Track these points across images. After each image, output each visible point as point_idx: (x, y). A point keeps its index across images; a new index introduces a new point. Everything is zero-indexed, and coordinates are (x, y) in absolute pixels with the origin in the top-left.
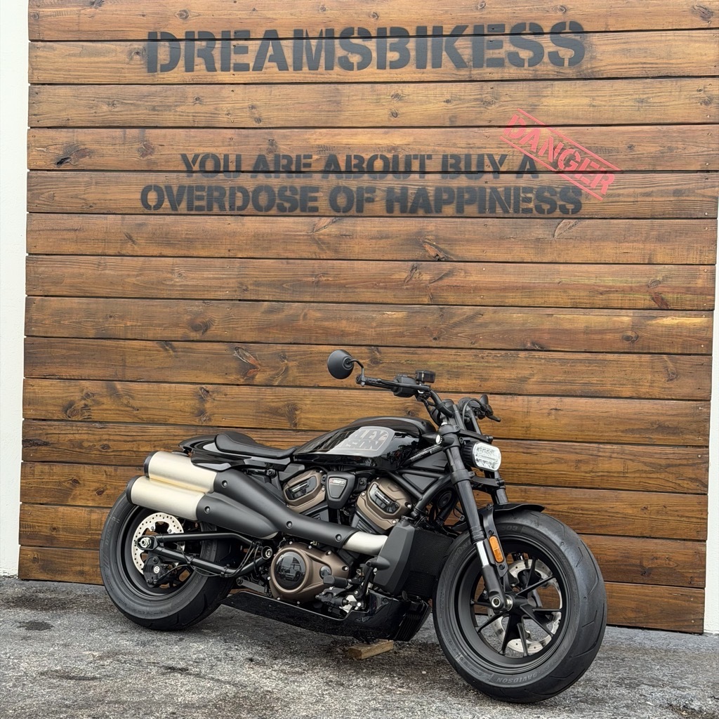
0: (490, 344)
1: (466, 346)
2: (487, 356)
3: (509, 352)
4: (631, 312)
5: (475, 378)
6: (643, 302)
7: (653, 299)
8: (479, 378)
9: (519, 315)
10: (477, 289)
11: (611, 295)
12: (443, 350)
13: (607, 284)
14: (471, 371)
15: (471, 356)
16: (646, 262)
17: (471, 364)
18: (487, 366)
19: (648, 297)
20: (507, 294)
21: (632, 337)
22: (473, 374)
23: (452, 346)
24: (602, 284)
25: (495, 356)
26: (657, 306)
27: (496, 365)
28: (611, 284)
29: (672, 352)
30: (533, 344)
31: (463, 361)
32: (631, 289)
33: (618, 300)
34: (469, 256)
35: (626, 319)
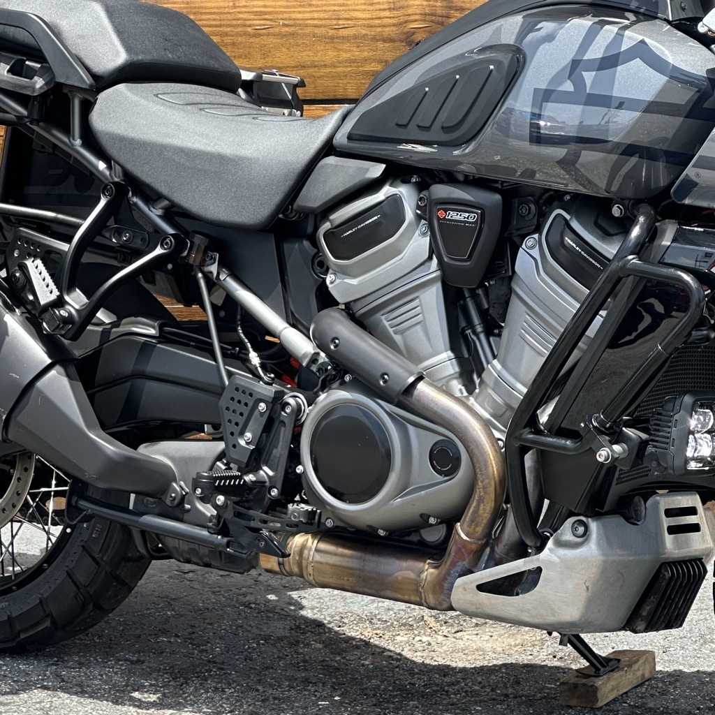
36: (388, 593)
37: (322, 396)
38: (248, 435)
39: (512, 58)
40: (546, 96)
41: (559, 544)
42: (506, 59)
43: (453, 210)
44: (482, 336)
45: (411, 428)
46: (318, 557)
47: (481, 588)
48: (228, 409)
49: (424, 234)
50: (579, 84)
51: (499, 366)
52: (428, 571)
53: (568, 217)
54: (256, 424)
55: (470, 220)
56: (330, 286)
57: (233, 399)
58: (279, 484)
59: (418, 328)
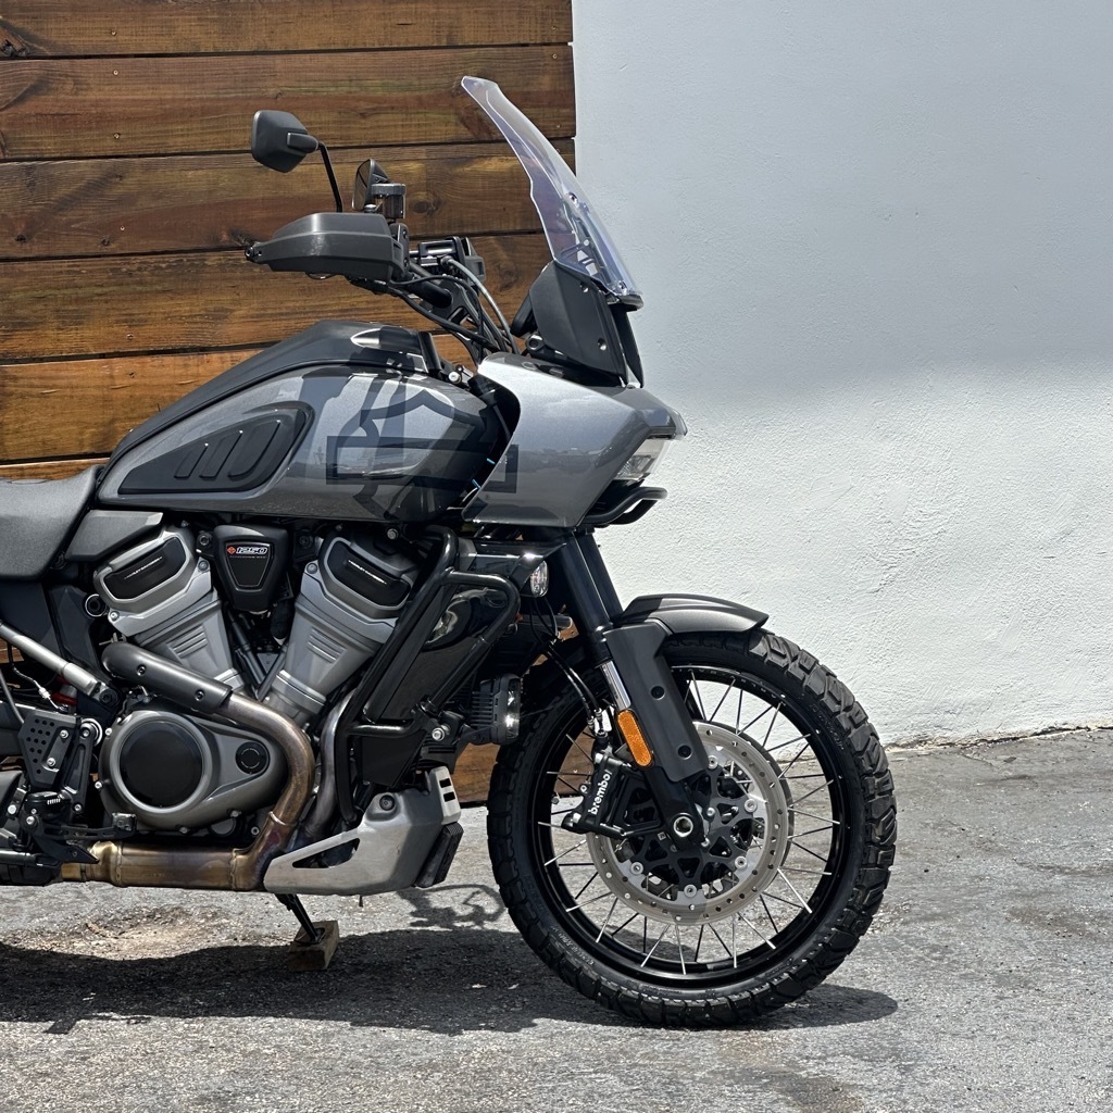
0: (143, 242)
1: (92, 251)
2: (139, 269)
3: (185, 258)
4: (422, 152)
5: (117, 322)
6: (444, 128)
7: (463, 121)
8: (126, 321)
9: (200, 172)
10: (102, 120)
11: (383, 117)
12: (42, 264)
13: (371, 95)
14: (109, 306)
15: (105, 271)
16: (444, 43)
17: (105, 290)
18: (141, 293)
19: (453, 118)
20: (170, 128)
21: (428, 205)
22: (112, 312)
23: (61, 253)
24: (363, 94)
25: (157, 268)
26: (470, 135)
27: (159, 288)
28: (380, 93)
29: (504, 228)
30: (233, 234)
31: (90, 285)
32: (420, 102)
33: (395, 126)
34: (80, 43)
35: (414, 167)
36: (198, 882)
37: (128, 718)
38: (51, 760)
39: (298, 413)
40: (339, 442)
41: (372, 817)
42: (292, 413)
43: (242, 546)
44: (250, 654)
45: (218, 737)
46: (125, 860)
47: (298, 864)
48: (29, 739)
49: (203, 570)
50: (371, 429)
51: (288, 676)
52: (238, 858)
53: (348, 543)
54: (59, 749)
55: (261, 553)
56: (114, 623)
57: (33, 730)
58: (83, 801)
59: (203, 650)
